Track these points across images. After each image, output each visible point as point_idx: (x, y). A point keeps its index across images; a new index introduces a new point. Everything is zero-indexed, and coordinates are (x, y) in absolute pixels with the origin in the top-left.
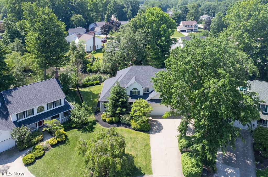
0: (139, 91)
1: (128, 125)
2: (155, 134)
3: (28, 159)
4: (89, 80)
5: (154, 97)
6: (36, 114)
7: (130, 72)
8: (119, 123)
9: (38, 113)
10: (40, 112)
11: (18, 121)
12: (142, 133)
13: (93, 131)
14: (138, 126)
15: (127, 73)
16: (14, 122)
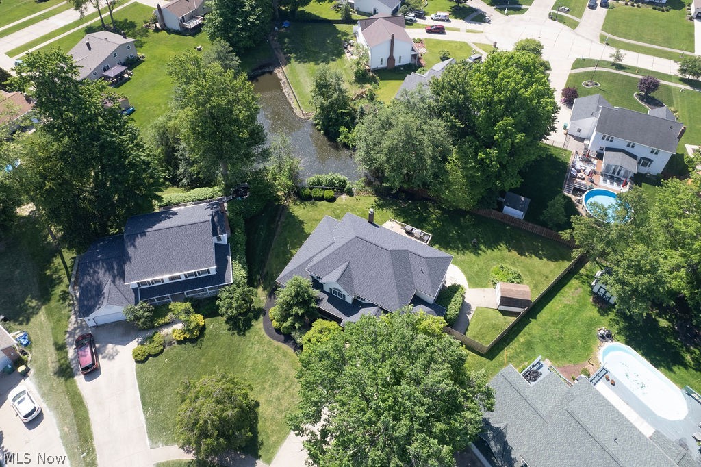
0: (344, 296)
3: (139, 354)
6: (167, 281)
7: (345, 247)
8: (289, 338)
9: (170, 280)
10: (176, 279)
15: (339, 248)
16: (134, 289)
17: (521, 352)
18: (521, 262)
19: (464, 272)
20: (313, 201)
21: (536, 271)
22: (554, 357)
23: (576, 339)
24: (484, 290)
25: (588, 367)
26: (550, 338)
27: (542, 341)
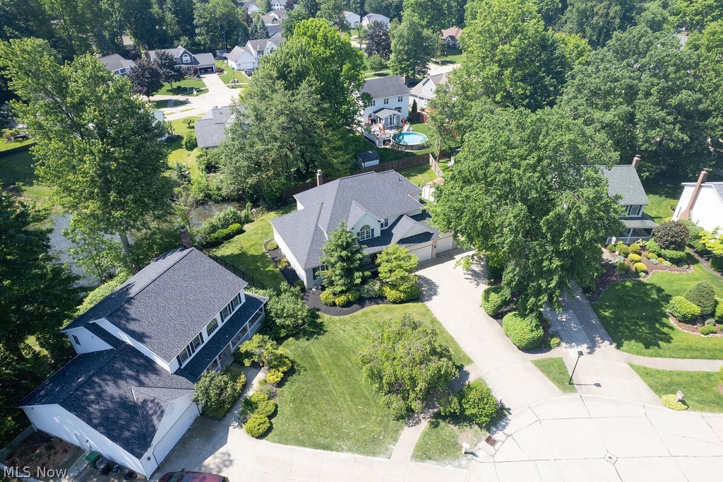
0: (373, 230)
1: (380, 298)
2: (431, 300)
3: (259, 425)
4: (214, 229)
5: (406, 234)
6: (206, 339)
7: (340, 193)
8: (361, 302)
9: (209, 335)
10: (214, 330)
11: (182, 367)
12: (410, 304)
13: (325, 329)
14: (402, 295)
15: (336, 197)
16: (176, 373)
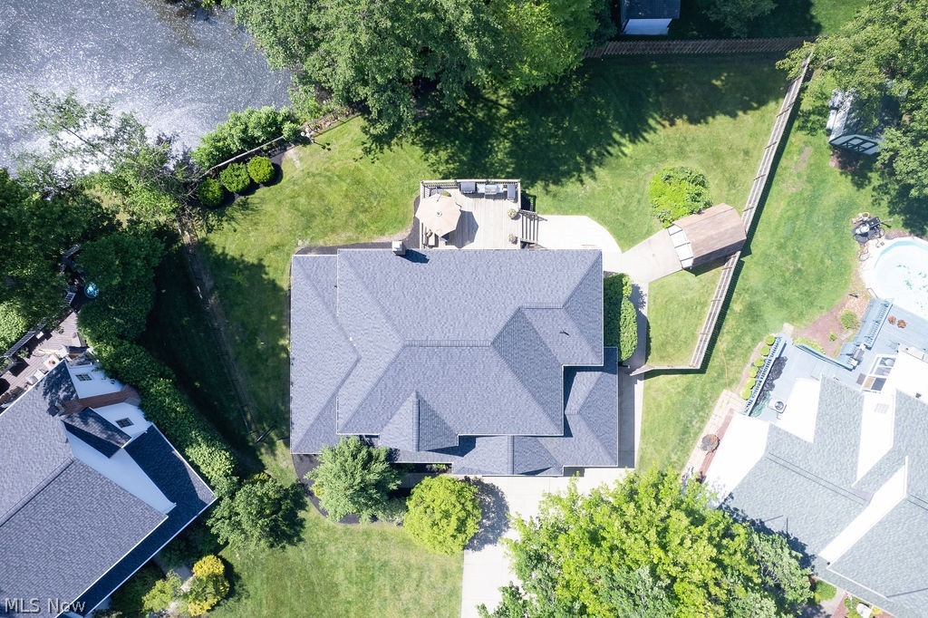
7: (391, 372)
17: (743, 333)
18: (694, 140)
19: (603, 220)
20: (239, 199)
21: (724, 149)
22: (795, 315)
23: (822, 262)
24: (649, 242)
25: (853, 305)
26: (781, 280)
27: (770, 292)
